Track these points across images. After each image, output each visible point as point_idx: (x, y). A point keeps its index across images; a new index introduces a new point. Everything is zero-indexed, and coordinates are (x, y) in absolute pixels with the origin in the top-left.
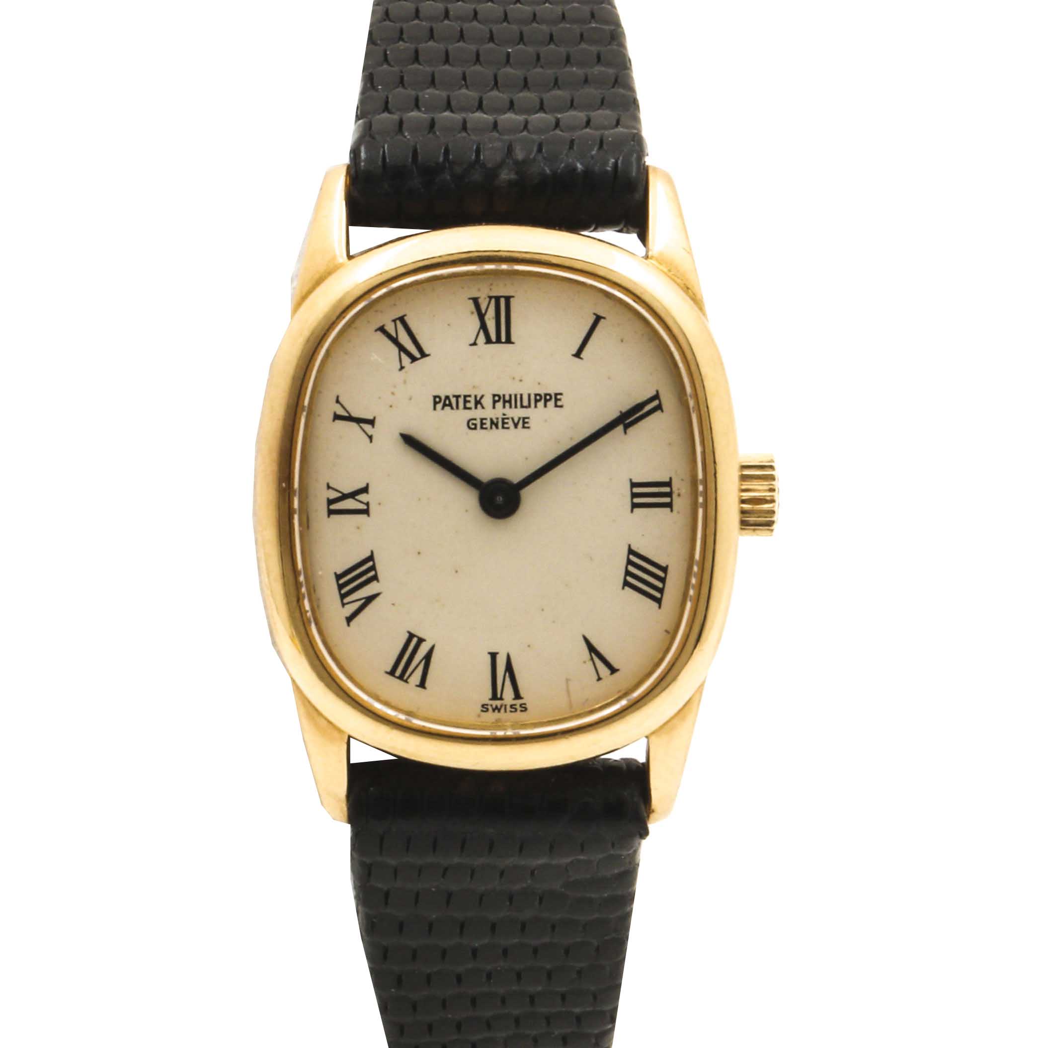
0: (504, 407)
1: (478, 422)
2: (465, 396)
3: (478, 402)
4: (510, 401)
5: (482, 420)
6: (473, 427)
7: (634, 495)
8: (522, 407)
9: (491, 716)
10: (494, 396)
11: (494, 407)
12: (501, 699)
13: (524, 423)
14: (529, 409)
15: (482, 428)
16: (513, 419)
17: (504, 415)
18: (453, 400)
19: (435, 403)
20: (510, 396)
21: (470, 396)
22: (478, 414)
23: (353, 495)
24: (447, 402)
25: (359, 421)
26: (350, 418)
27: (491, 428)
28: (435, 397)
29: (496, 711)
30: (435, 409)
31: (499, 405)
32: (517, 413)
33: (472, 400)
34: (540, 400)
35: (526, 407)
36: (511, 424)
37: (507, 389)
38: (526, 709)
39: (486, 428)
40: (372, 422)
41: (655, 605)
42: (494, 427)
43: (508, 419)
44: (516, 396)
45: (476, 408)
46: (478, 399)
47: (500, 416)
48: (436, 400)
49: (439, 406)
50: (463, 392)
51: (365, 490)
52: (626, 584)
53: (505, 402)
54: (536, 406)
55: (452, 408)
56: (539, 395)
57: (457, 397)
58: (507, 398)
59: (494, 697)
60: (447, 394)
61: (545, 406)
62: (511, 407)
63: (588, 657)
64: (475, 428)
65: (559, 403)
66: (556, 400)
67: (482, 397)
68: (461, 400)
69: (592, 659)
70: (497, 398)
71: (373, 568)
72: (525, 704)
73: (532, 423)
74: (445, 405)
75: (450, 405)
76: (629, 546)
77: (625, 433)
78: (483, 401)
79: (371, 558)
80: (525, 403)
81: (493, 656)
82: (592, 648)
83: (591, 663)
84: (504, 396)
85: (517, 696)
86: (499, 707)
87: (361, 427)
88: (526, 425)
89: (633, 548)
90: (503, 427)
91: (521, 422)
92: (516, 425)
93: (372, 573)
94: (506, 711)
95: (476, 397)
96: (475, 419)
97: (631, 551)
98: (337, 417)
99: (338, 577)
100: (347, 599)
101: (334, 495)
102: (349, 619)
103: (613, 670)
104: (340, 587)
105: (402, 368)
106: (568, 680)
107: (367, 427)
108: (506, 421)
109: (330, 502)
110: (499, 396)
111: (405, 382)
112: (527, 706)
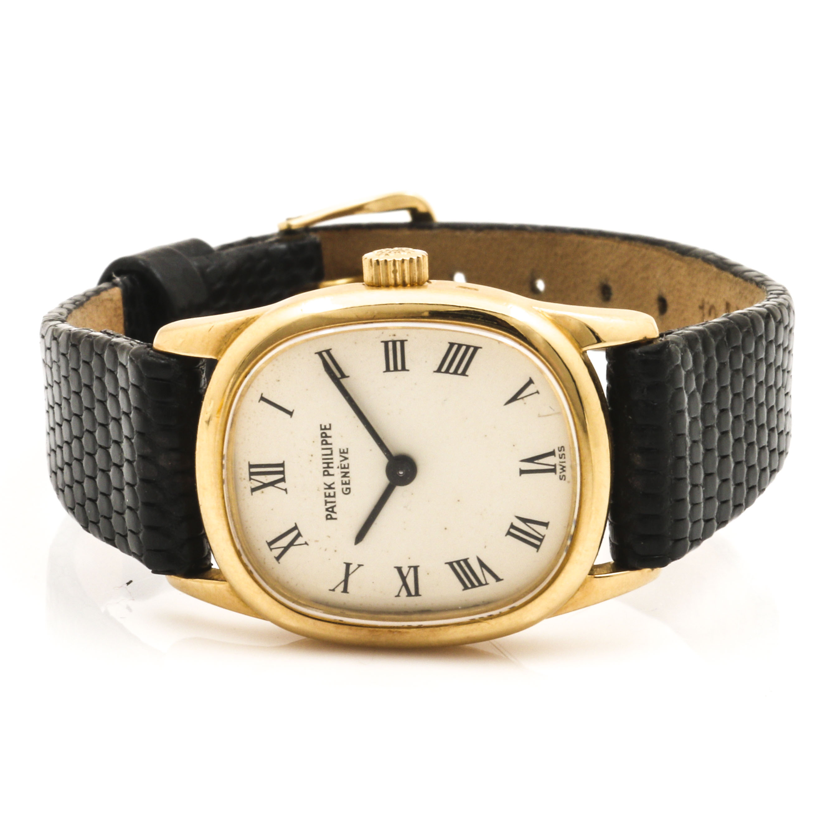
0: (332, 468)
1: (345, 487)
2: (326, 497)
3: (330, 487)
4: (328, 463)
5: (343, 484)
6: (348, 490)
7: (396, 369)
8: (331, 454)
9: (568, 473)
10: (324, 475)
11: (333, 475)
12: (555, 466)
13: (344, 453)
14: (333, 449)
15: (349, 484)
16: (341, 461)
17: (338, 467)
18: (329, 505)
19: (332, 518)
20: (324, 463)
21: (325, 493)
22: (338, 487)
23: (403, 578)
24: (331, 510)
25: (347, 575)
26: (346, 581)
27: (348, 477)
28: (327, 519)
29: (564, 469)
30: (336, 519)
31: (331, 471)
32: (337, 459)
33: (328, 491)
34: (326, 441)
35: (332, 451)
36: (345, 462)
37: (320, 466)
38: (562, 447)
39: (349, 481)
40: (348, 565)
41: (479, 351)
42: (347, 475)
43: (341, 465)
44: (324, 459)
45: (334, 488)
46: (327, 487)
47: (340, 470)
48: (329, 518)
49: (334, 515)
50: (323, 499)
51: (399, 569)
52: (464, 373)
53: (328, 467)
54: (331, 444)
55: (335, 506)
56: (322, 441)
57: (326, 502)
58: (326, 465)
59: (554, 471)
60: (325, 510)
61: (330, 437)
62: (332, 463)
63: (521, 400)
64: (349, 489)
65: (328, 427)
66: (325, 429)
67: (325, 484)
68: (329, 499)
69: (522, 398)
70: (326, 473)
71: (458, 562)
72: (559, 448)
73: (344, 447)
74: (333, 512)
75: (332, 507)
76: (435, 372)
77: (348, 377)
78: (329, 484)
79: (451, 564)
80: (329, 452)
81: (522, 472)
82: (514, 398)
83: (525, 398)
84: (324, 468)
85: (552, 453)
86: (561, 467)
87: (353, 572)
88: (346, 451)
89: (436, 368)
90: (348, 468)
91: (343, 455)
92: (346, 459)
93: (462, 563)
94: (564, 462)
95: (325, 489)
96: (343, 489)
97: (439, 370)
98: (345, 590)
99: (466, 588)
100: (483, 582)
101: (404, 592)
102: (498, 579)
103: (531, 382)
104: (473, 586)
105: (306, 543)
106: (539, 416)
107: (352, 568)
108: (343, 466)
109: (409, 594)
110: (324, 471)
111: (317, 541)
112: (560, 446)
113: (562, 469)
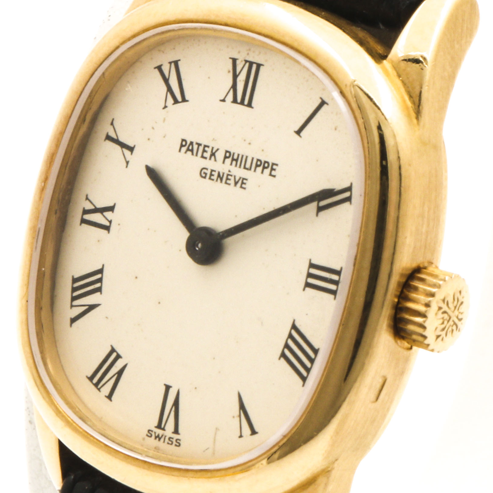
0: (231, 164)
1: (208, 172)
2: (205, 146)
3: (213, 154)
4: (237, 160)
5: (212, 171)
6: (204, 175)
7: (310, 275)
8: (245, 168)
9: (152, 441)
10: (227, 152)
11: (224, 162)
12: (163, 429)
13: (243, 183)
14: (249, 171)
15: (210, 178)
16: (235, 177)
17: (229, 171)
18: (195, 147)
19: (182, 146)
20: (238, 155)
21: (208, 147)
22: (210, 164)
23: (102, 210)
24: (190, 148)
25: (123, 145)
26: (117, 142)
27: (217, 180)
28: (183, 140)
29: (158, 439)
30: (180, 150)
31: (228, 161)
32: (239, 172)
33: (209, 150)
34: (260, 166)
35: (247, 169)
36: (232, 182)
37: (236, 150)
38: (179, 445)
39: (213, 180)
40: (131, 149)
41: (300, 382)
42: (219, 179)
43: (231, 176)
44: (243, 156)
45: (210, 159)
46: (214, 151)
47: (226, 172)
48: (183, 143)
49: (184, 149)
50: (204, 143)
51: (111, 209)
52: (283, 355)
53: (233, 159)
54: (255, 171)
55: (193, 154)
56: (260, 161)
57: (199, 145)
58: (235, 157)
59: (159, 426)
60: (192, 141)
61: (262, 172)
62: (236, 165)
63: (238, 413)
64: (205, 177)
65: (273, 173)
66: (272, 169)
67: (218, 150)
68: (201, 148)
69: (240, 416)
70: (228, 155)
71: (100, 280)
72: (180, 440)
73: (248, 185)
74: (188, 150)
75: (192, 151)
76: (294, 321)
77: (317, 215)
78: (216, 154)
79: (101, 271)
80: (248, 166)
81: (168, 388)
82: (242, 407)
83: (238, 419)
84: (234, 154)
85: (176, 431)
86: (160, 436)
87: (123, 151)
88: (243, 186)
89: (297, 324)
90: (226, 183)
91: (240, 182)
92: (236, 183)
93: (98, 285)
94: (164, 442)
95: (213, 148)
96: (207, 169)
97: (294, 327)
98: (109, 138)
99: (75, 280)
100: (76, 303)
101: (89, 207)
102: (73, 320)
103: (254, 432)
104: (74, 290)
105: (165, 107)
106: (217, 429)
107: (127, 152)
108: (229, 177)
109: (86, 212)
110: (230, 153)
111: (164, 120)
112: (181, 442)
113: (158, 435)
